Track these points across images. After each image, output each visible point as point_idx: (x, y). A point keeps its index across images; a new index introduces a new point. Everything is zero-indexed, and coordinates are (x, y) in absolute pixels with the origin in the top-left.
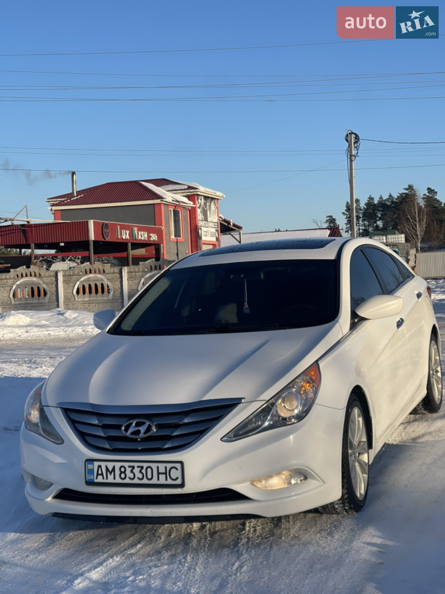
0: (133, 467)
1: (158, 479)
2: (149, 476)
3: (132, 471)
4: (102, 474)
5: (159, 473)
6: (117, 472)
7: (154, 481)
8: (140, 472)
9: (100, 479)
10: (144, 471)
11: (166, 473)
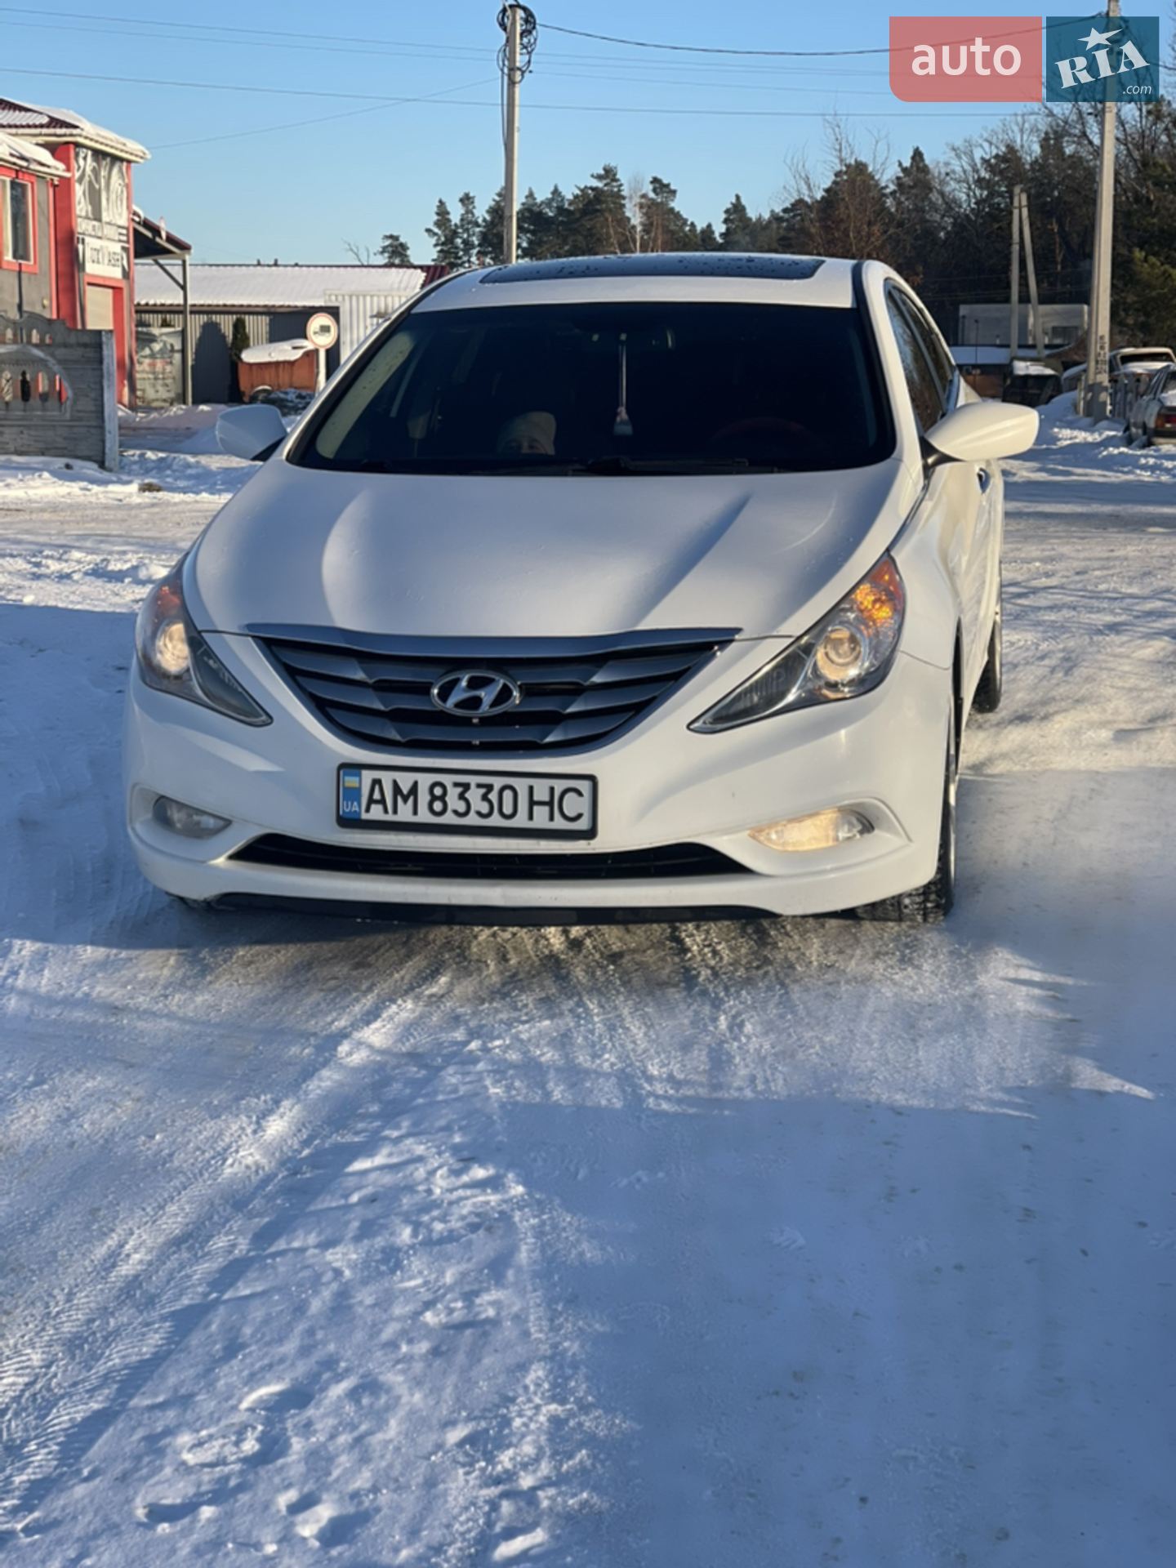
0: (466, 787)
1: (531, 817)
2: (508, 810)
3: (462, 796)
4: (382, 801)
5: (532, 803)
6: (424, 797)
7: (520, 821)
8: (485, 798)
9: (376, 813)
10: (493, 796)
11: (550, 804)
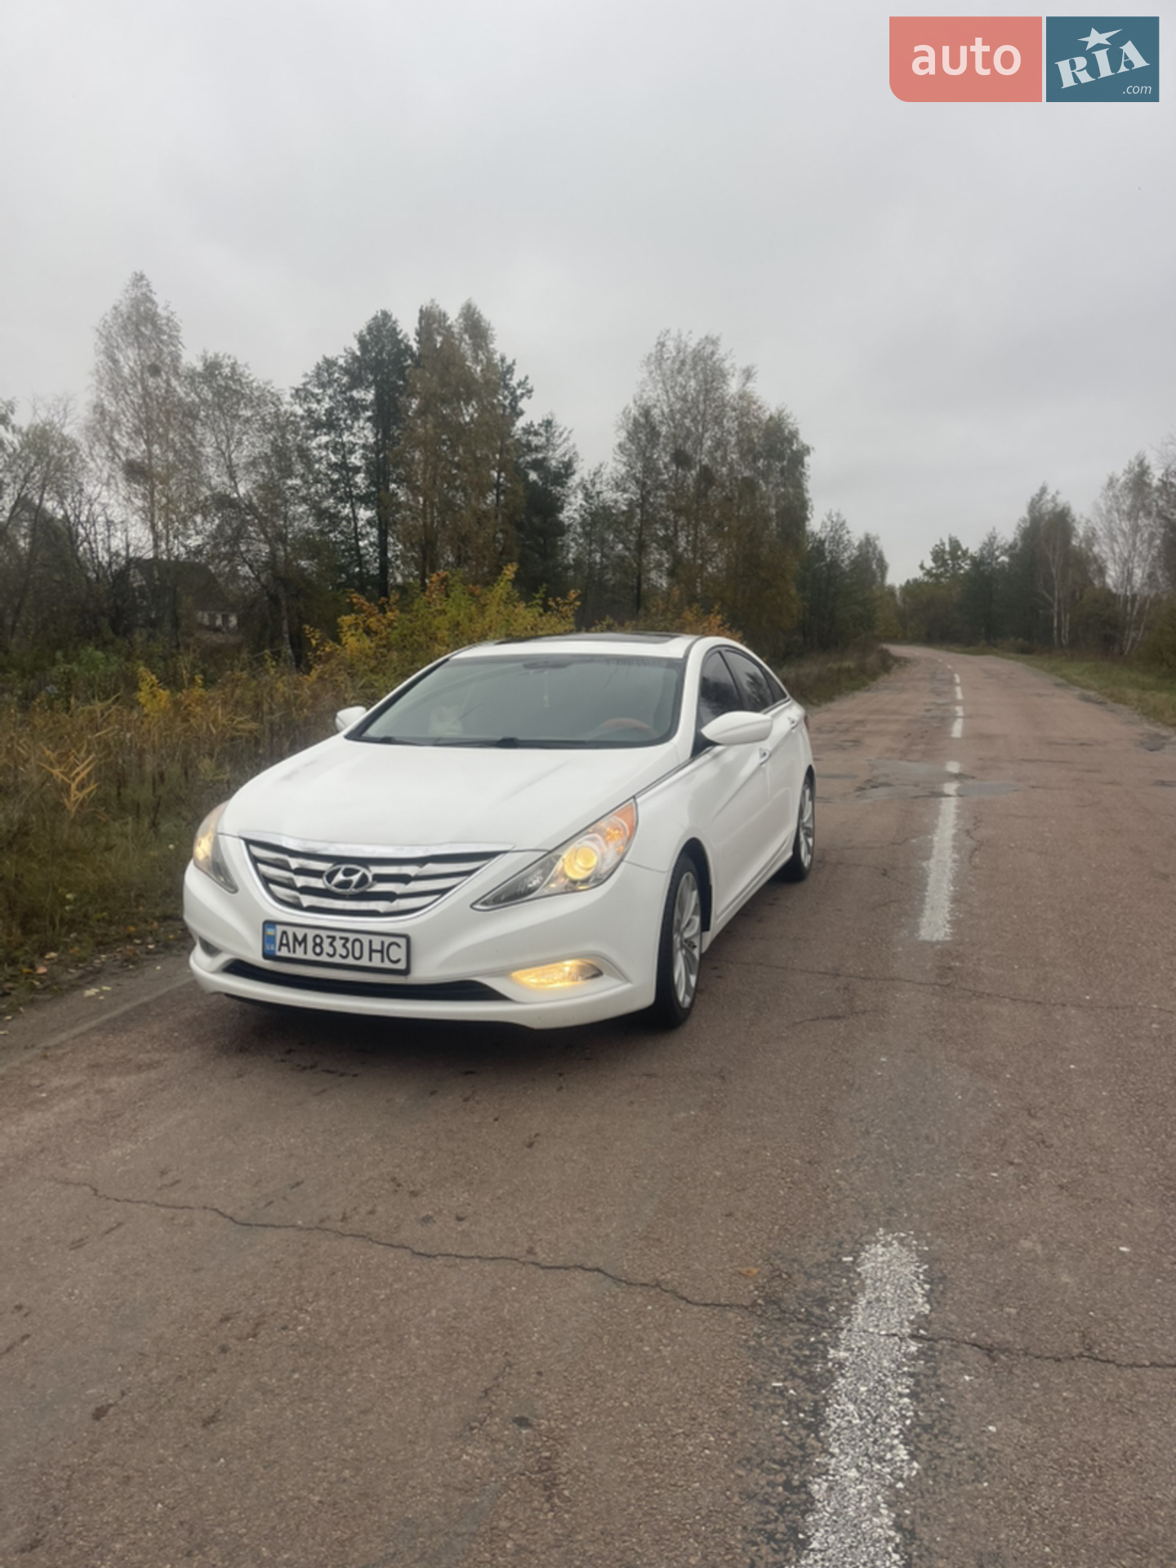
0: (334, 938)
1: (370, 959)
2: (357, 954)
3: (331, 944)
4: (287, 945)
5: (371, 951)
6: (310, 944)
7: (364, 962)
8: (344, 946)
9: (284, 952)
10: (349, 945)
11: (381, 951)
